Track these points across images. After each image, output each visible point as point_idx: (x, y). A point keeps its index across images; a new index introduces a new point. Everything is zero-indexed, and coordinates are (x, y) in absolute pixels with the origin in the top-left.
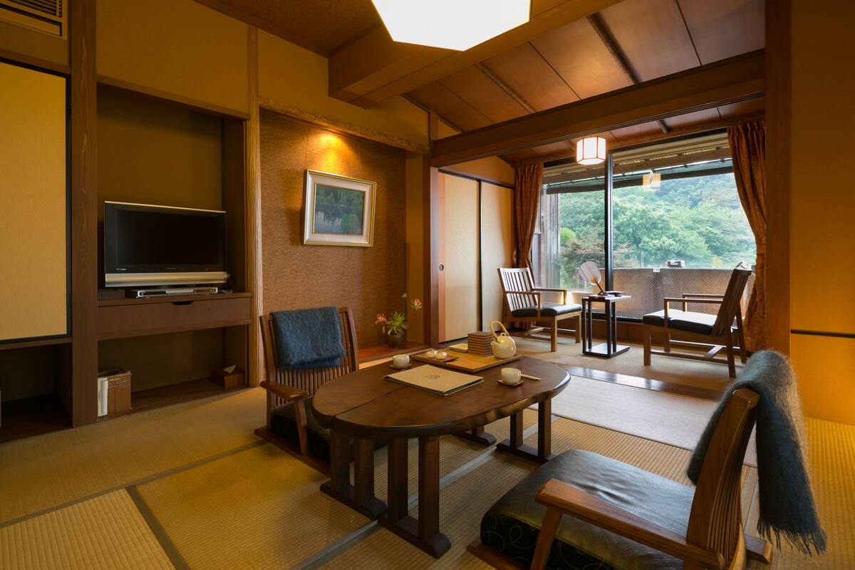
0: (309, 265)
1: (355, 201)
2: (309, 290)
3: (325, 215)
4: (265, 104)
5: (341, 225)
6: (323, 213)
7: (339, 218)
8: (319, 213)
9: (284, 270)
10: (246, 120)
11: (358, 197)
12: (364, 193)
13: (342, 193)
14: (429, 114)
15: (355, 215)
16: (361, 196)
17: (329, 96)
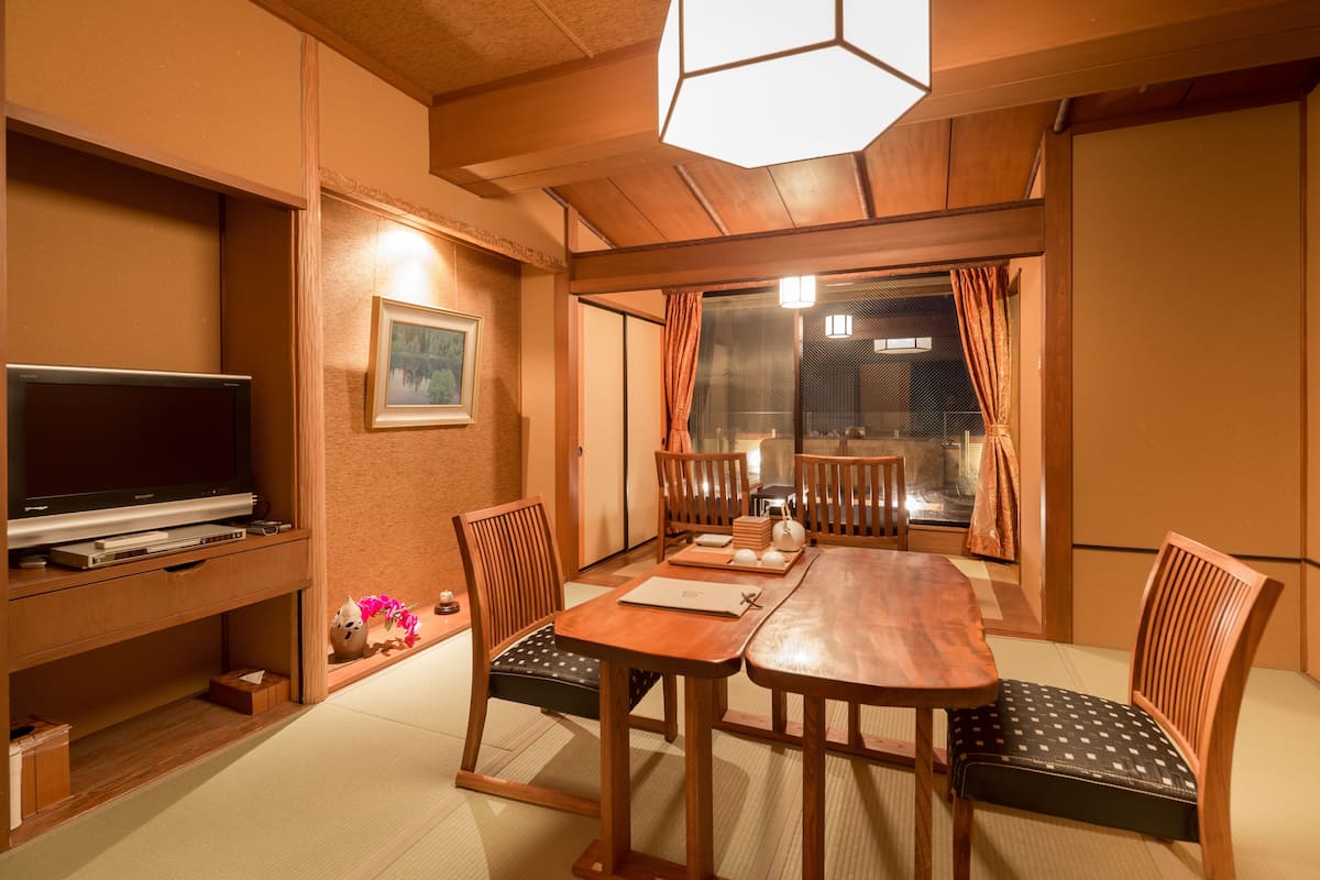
0: (378, 461)
1: (451, 348)
2: (379, 506)
3: (405, 375)
4: (331, 183)
5: (429, 390)
6: (402, 372)
7: (427, 377)
8: (396, 371)
9: (338, 475)
10: (296, 209)
11: (456, 341)
12: (464, 334)
13: (432, 335)
14: (566, 210)
15: (450, 372)
16: (461, 338)
17: (431, 172)
